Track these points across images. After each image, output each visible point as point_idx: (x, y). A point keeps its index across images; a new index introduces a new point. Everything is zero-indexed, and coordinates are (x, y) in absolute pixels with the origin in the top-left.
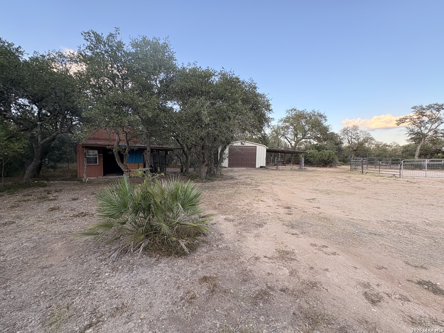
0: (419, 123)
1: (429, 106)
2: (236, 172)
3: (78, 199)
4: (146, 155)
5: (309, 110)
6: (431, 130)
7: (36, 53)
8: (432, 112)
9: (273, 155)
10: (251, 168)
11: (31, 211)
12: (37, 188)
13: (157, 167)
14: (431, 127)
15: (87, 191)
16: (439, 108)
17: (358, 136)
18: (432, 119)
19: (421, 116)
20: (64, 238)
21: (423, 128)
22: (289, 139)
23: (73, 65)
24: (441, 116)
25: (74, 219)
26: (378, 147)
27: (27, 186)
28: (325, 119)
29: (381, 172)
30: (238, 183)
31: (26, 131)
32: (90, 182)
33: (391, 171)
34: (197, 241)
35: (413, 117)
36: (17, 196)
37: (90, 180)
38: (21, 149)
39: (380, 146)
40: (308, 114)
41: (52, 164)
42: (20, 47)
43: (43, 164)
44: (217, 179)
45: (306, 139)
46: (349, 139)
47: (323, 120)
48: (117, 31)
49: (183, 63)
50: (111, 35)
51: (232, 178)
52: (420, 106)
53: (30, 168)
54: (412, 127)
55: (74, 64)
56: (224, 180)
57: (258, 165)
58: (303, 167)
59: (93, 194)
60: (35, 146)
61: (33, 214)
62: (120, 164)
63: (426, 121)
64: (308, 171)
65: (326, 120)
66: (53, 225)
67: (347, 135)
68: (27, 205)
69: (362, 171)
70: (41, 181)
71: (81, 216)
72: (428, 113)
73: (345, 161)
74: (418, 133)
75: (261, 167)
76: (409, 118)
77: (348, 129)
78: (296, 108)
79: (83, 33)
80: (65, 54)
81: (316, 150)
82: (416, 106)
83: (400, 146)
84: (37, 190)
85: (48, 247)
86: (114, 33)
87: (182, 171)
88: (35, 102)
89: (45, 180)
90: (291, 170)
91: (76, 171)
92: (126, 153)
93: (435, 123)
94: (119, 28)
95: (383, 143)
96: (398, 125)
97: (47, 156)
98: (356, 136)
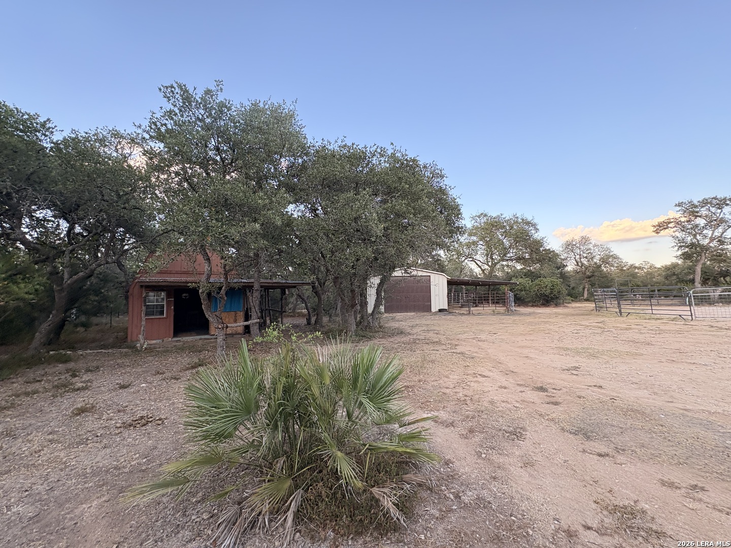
0: (692, 228)
1: (703, 201)
2: (401, 321)
3: (130, 385)
4: (252, 296)
5: (507, 215)
6: (715, 239)
7: (75, 132)
8: (709, 211)
9: (453, 290)
10: (423, 314)
11: (36, 416)
12: (51, 366)
13: (265, 317)
14: (712, 234)
15: (146, 367)
16: (721, 203)
17: (591, 253)
18: (712, 222)
19: (693, 218)
20: (103, 485)
21: (698, 237)
22: (479, 263)
23: (135, 150)
24: (726, 216)
25: (126, 434)
26: (622, 270)
27: (34, 362)
28: (535, 228)
29: (654, 312)
30: (417, 342)
31: (43, 263)
32: (150, 350)
33: (660, 308)
34: (408, 486)
35: (679, 219)
36: (13, 383)
37: (150, 346)
38: (30, 294)
39: (625, 269)
40: (507, 221)
41: (83, 318)
42: (48, 119)
43: (67, 321)
44: (377, 335)
45: (507, 260)
46: (577, 258)
47: (531, 230)
48: (218, 86)
49: (323, 139)
50: (208, 92)
51: (402, 333)
52: (689, 202)
53: (44, 327)
54: (680, 235)
55: (138, 148)
56: (390, 336)
57: (434, 309)
58: (514, 308)
59: (158, 373)
60: (58, 288)
61: (39, 424)
62: (209, 316)
63: (703, 225)
64: (522, 314)
65: (537, 230)
66: (82, 452)
67: (573, 252)
68: (30, 403)
69: (620, 311)
70: (61, 351)
71: (138, 426)
72: (704, 211)
73: (575, 296)
74: (692, 245)
75: (440, 311)
76: (673, 222)
77: (574, 243)
78: (486, 212)
79: (162, 88)
80: (122, 132)
81: (527, 279)
82: (682, 202)
83: (655, 268)
84: (54, 370)
85: (68, 513)
86: (213, 89)
87: (309, 323)
88: (64, 212)
89: (69, 348)
90: (494, 313)
91: (125, 330)
92: (222, 294)
93: (718, 227)
94: (222, 81)
95: (629, 264)
96: (658, 233)
97: (76, 305)
98: (589, 253)
